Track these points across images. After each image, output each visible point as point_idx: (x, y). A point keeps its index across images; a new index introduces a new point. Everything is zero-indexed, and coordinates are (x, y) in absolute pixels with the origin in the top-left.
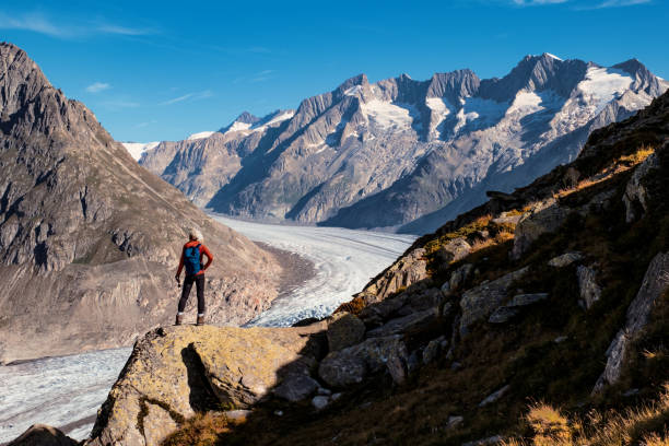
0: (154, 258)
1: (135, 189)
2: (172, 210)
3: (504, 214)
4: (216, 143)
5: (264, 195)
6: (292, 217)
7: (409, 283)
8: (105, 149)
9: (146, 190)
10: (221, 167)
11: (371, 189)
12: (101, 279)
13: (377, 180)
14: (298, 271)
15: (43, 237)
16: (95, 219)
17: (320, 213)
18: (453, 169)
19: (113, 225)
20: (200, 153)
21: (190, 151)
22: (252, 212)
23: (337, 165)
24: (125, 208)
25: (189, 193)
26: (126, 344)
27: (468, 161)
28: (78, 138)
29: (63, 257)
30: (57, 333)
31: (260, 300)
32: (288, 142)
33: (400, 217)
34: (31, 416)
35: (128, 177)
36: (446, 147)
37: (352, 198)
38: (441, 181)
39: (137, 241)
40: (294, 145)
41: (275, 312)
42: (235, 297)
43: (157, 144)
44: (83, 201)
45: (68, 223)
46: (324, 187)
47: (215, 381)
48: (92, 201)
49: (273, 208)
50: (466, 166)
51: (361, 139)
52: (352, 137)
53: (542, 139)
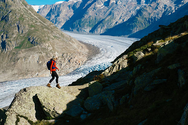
0: (43, 47)
1: (36, 22)
2: (49, 29)
3: (158, 42)
4: (65, 5)
5: (82, 24)
6: (92, 31)
7: (121, 68)
8: (25, 8)
9: (40, 22)
10: (66, 14)
11: (120, 21)
12: (25, 54)
13: (122, 18)
14: (94, 51)
15: (4, 39)
16: (22, 33)
17: (102, 30)
18: (150, 14)
19: (29, 35)
20: (59, 9)
21: (56, 8)
22: (78, 30)
23: (108, 13)
24: (33, 29)
25: (55, 23)
26: (34, 76)
27: (155, 11)
28: (16, 4)
29: (12, 46)
30: (10, 73)
31: (81, 61)
32: (90, 5)
33: (131, 31)
34: (2, 101)
35: (33, 18)
36: (147, 6)
37: (113, 25)
38: (146, 18)
39: (37, 40)
40: (93, 6)
41: (86, 66)
42: (72, 60)
43: (44, 5)
44: (18, 26)
45: (13, 34)
46: (103, 21)
47: (44, 109)
48: (21, 26)
49: (85, 29)
50: (154, 13)
51: (116, 3)
52: (113, 3)
53: (182, 3)
